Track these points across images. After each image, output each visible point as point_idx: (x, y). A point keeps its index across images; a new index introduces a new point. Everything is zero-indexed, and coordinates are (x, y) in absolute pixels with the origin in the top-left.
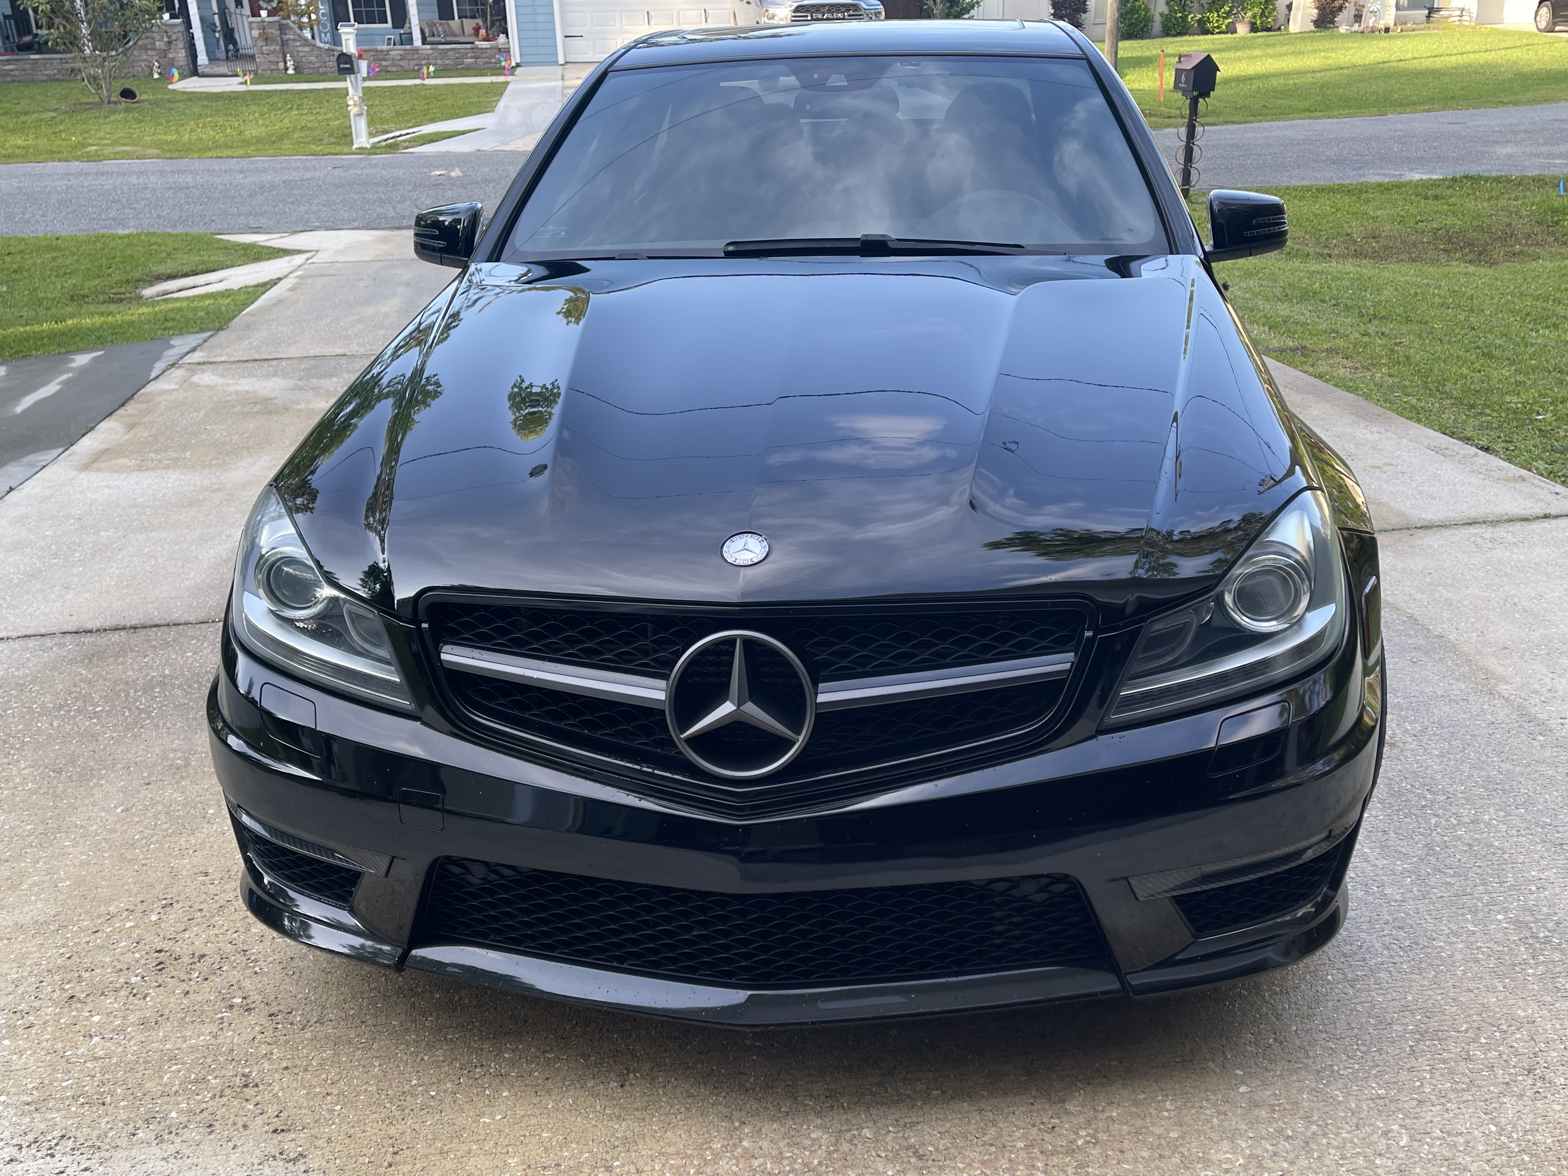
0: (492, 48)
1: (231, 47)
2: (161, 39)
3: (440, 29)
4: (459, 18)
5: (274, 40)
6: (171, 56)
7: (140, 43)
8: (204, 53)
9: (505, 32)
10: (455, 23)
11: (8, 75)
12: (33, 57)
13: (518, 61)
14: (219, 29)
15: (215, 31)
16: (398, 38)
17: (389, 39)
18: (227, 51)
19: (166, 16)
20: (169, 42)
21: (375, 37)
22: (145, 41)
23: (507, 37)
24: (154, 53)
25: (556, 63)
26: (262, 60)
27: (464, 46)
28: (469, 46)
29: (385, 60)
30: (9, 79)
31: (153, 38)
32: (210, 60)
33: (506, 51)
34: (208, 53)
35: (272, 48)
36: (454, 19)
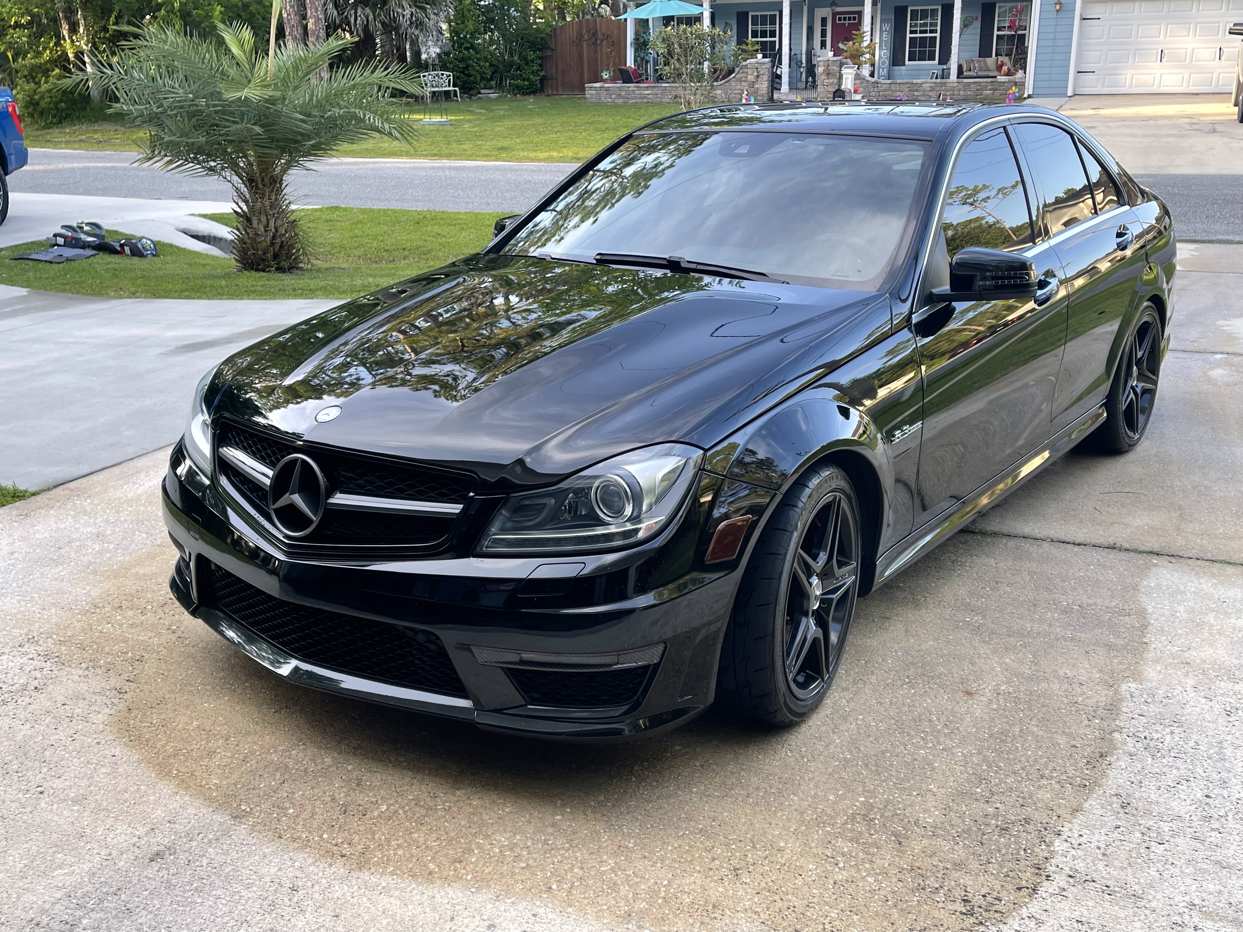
0: (1009, 82)
1: (810, 79)
2: (752, 74)
3: (977, 65)
4: (996, 55)
5: (834, 75)
6: (757, 86)
7: (738, 76)
8: (787, 84)
9: (1024, 68)
10: (991, 61)
11: (646, 98)
12: (664, 85)
13: (1031, 93)
14: (804, 65)
15: (800, 67)
16: (940, 73)
17: (934, 73)
18: (807, 82)
19: (760, 56)
20: (758, 76)
21: (922, 72)
22: (741, 75)
23: (1025, 73)
24: (746, 84)
25: (1065, 95)
26: (822, 90)
27: (986, 80)
28: (990, 80)
29: (917, 91)
30: (645, 100)
31: (747, 73)
32: (790, 89)
33: (1021, 85)
34: (790, 83)
35: (831, 81)
36: (991, 56)
